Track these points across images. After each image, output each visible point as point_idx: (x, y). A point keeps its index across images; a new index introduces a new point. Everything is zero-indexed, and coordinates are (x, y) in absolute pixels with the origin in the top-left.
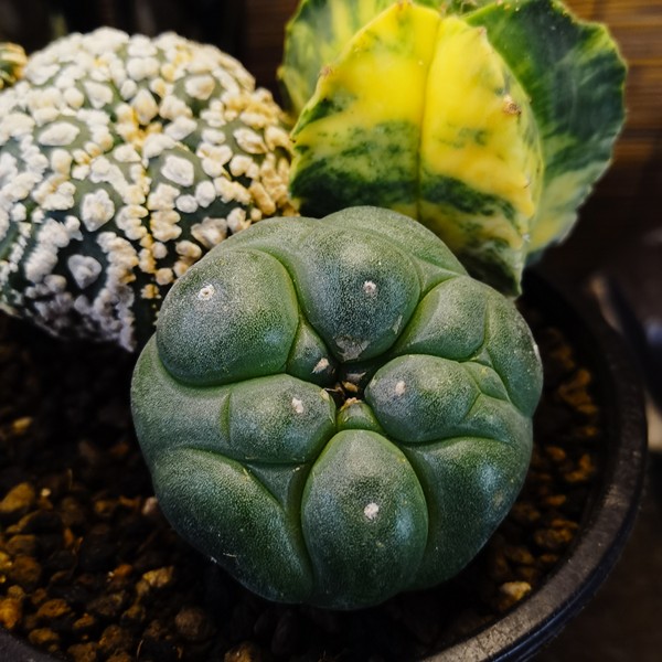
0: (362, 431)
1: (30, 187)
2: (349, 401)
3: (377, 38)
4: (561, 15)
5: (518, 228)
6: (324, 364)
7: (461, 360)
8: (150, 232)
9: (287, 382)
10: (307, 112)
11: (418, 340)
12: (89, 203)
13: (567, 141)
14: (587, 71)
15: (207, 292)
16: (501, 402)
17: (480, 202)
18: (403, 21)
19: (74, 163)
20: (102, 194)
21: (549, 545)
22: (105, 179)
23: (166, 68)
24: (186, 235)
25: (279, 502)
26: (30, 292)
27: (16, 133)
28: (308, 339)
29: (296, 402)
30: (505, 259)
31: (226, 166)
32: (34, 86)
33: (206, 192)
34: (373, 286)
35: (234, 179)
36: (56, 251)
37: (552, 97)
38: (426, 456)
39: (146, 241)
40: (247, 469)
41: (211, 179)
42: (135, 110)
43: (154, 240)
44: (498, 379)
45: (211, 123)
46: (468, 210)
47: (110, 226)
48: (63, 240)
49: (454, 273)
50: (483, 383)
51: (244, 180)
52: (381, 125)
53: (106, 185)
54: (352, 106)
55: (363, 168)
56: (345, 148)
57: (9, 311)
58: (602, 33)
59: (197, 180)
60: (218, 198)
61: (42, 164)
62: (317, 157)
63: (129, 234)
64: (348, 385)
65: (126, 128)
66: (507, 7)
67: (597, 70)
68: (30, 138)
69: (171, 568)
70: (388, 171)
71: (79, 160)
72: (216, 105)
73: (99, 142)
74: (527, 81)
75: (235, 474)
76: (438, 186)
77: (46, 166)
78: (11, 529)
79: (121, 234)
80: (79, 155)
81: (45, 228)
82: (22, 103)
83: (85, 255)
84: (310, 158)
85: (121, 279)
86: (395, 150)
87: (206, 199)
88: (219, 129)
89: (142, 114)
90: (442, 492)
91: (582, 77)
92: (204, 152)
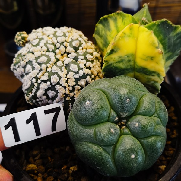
0: (128, 136)
1: (36, 74)
2: (123, 127)
3: (125, 34)
4: (170, 24)
5: (161, 79)
6: (117, 119)
7: (150, 116)
8: (68, 84)
9: (109, 124)
10: (108, 53)
11: (140, 112)
12: (53, 78)
13: (170, 53)
14: (175, 37)
15: (88, 103)
16: (160, 126)
17: (152, 73)
18: (131, 29)
19: (47, 67)
20: (56, 75)
21: (169, 155)
22: (56, 71)
23: (67, 39)
24: (77, 84)
25: (109, 154)
26: (37, 100)
27: (31, 59)
28: (113, 113)
29: (112, 130)
30: (157, 86)
31: (85, 65)
32: (33, 46)
33: (81, 73)
34: (129, 100)
35: (87, 68)
36: (44, 90)
37: (167, 44)
38: (144, 141)
39: (67, 86)
40: (101, 147)
41: (82, 69)
42: (60, 50)
43: (69, 86)
44: (159, 120)
45: (80, 53)
46: (148, 75)
47: (58, 83)
48: (46, 88)
49: (146, 93)
50: (156, 122)
51: (89, 68)
52: (126, 55)
53: (56, 73)
54: (119, 51)
55: (121, 65)
56: (117, 61)
57: (31, 104)
58: (179, 27)
59: (79, 70)
60: (84, 74)
61: (39, 68)
62: (110, 63)
63: (63, 85)
64: (122, 123)
65: (59, 56)
66: (157, 23)
67: (178, 36)
68: (35, 61)
69: (77, 166)
70: (127, 66)
71: (49, 66)
72: (80, 48)
73: (53, 61)
74: (161, 41)
75: (99, 149)
76: (140, 69)
77: (40, 68)
78: (36, 158)
79: (61, 85)
80: (48, 65)
81: (41, 84)
82: (31, 50)
83: (52, 91)
84: (108, 63)
85: (61, 96)
86: (129, 61)
87: (81, 75)
88: (82, 55)
89: (62, 52)
90: (148, 150)
91: (174, 38)
92: (79, 62)
